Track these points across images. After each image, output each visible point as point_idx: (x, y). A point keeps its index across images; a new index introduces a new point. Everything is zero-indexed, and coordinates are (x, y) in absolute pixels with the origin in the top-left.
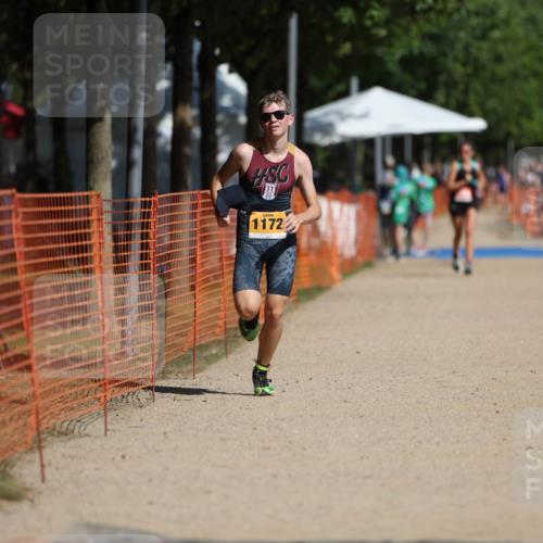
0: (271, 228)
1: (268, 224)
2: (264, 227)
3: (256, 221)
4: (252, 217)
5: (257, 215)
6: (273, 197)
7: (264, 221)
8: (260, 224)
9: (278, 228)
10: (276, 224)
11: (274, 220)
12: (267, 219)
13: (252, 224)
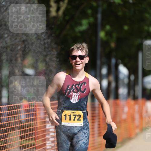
0: (74, 120)
1: (73, 117)
2: (70, 119)
3: (65, 116)
4: (64, 114)
5: (67, 112)
6: (77, 101)
7: (70, 116)
8: (68, 117)
9: (78, 120)
10: (77, 117)
11: (76, 115)
12: (72, 114)
13: (63, 118)
